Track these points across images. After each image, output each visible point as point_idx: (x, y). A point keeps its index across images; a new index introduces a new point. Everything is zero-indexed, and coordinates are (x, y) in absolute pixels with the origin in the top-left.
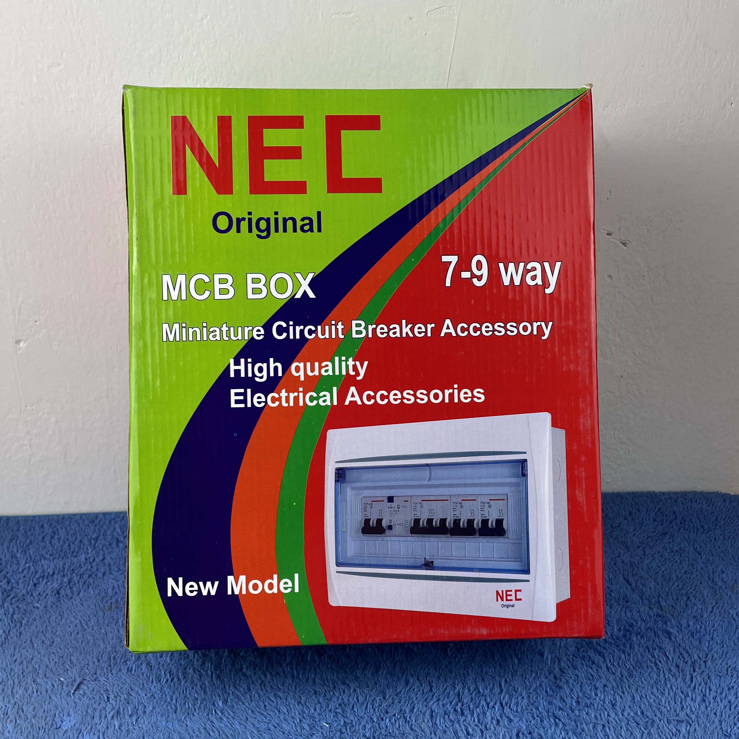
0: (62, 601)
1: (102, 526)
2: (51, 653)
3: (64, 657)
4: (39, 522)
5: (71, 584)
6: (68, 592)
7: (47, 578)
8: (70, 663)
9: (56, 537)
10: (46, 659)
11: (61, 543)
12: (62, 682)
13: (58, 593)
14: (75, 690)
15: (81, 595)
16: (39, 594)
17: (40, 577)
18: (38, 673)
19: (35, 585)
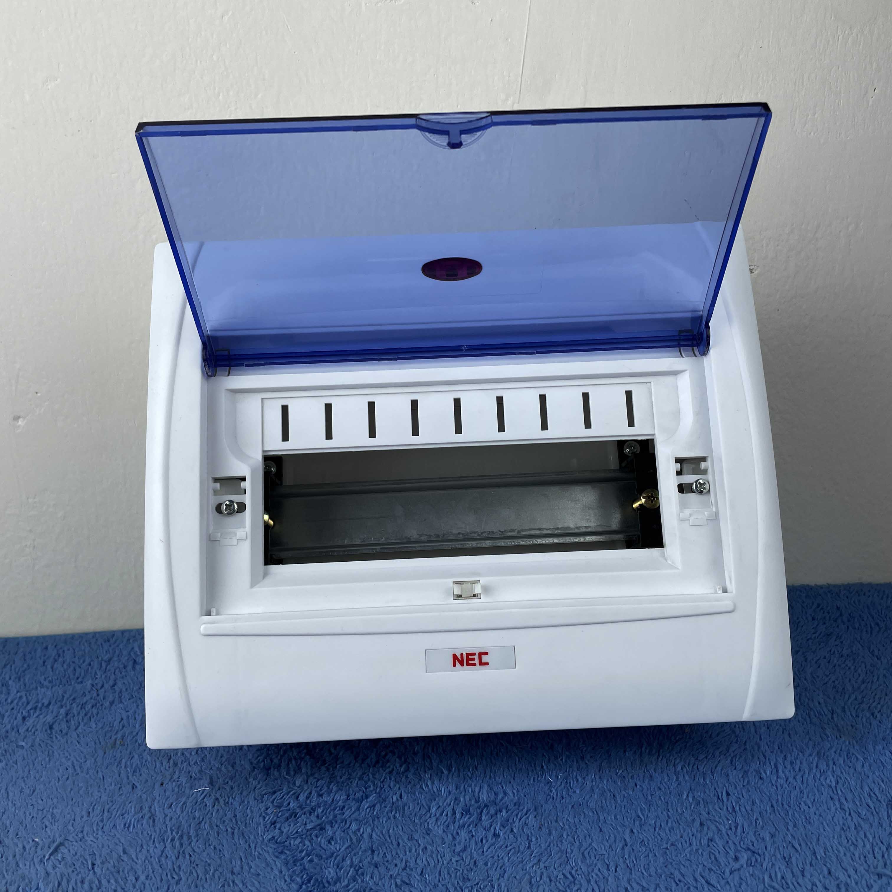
0: (54, 738)
1: (118, 646)
2: (29, 805)
3: (45, 811)
4: (42, 643)
5: (69, 717)
6: (64, 726)
7: (41, 710)
8: (50, 818)
9: (61, 660)
10: (21, 813)
11: (65, 666)
12: (37, 843)
13: (51, 728)
14: (51, 855)
15: (80, 730)
16: (27, 730)
17: (31, 709)
18: (8, 831)
19: (24, 718)
